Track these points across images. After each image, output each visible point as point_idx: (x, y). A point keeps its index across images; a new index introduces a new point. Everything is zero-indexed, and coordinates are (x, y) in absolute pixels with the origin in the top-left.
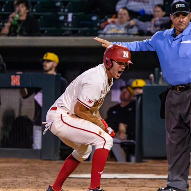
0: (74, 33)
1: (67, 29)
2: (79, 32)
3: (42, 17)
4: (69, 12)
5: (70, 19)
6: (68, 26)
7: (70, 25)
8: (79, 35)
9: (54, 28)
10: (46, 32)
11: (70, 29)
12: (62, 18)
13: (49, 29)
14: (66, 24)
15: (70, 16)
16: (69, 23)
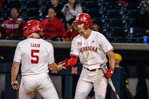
0: (134, 41)
1: (129, 38)
2: (137, 40)
3: (113, 30)
4: (131, 27)
5: (131, 32)
6: (130, 36)
7: (131, 36)
8: (137, 42)
9: (121, 37)
10: (115, 40)
11: (131, 38)
12: (126, 31)
13: (117, 38)
14: (128, 35)
15: (131, 29)
16: (130, 34)
